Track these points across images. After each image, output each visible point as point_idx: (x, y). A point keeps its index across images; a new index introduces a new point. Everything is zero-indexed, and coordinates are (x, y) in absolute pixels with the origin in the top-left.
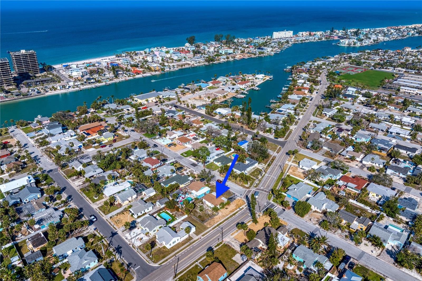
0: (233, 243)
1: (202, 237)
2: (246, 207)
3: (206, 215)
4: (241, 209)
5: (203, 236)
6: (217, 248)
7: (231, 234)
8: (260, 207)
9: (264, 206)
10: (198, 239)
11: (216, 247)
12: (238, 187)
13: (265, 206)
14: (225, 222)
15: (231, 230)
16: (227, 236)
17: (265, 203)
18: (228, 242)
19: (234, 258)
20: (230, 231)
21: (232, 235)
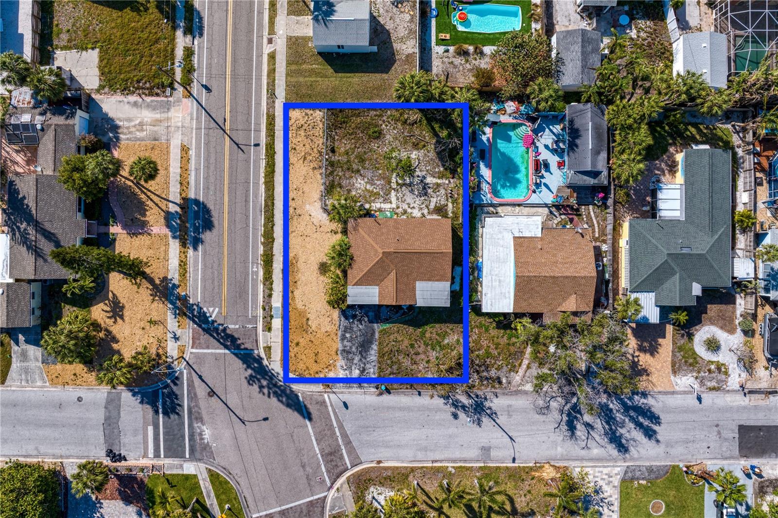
0: (147, 115)
1: (267, 49)
2: (262, 344)
3: (362, 161)
4: (268, 318)
5: (272, 57)
6: (179, 53)
7: (192, 153)
8: (212, 393)
9: (205, 417)
10: (272, 31)
11: (189, 53)
12: (408, 453)
13: (200, 419)
14: (262, 188)
15: (207, 167)
16: (198, 129)
17: (216, 438)
18: (167, 107)
19: (93, 56)
20: (207, 160)
21: (185, 149)
